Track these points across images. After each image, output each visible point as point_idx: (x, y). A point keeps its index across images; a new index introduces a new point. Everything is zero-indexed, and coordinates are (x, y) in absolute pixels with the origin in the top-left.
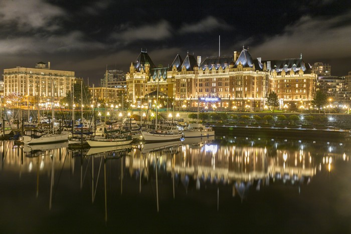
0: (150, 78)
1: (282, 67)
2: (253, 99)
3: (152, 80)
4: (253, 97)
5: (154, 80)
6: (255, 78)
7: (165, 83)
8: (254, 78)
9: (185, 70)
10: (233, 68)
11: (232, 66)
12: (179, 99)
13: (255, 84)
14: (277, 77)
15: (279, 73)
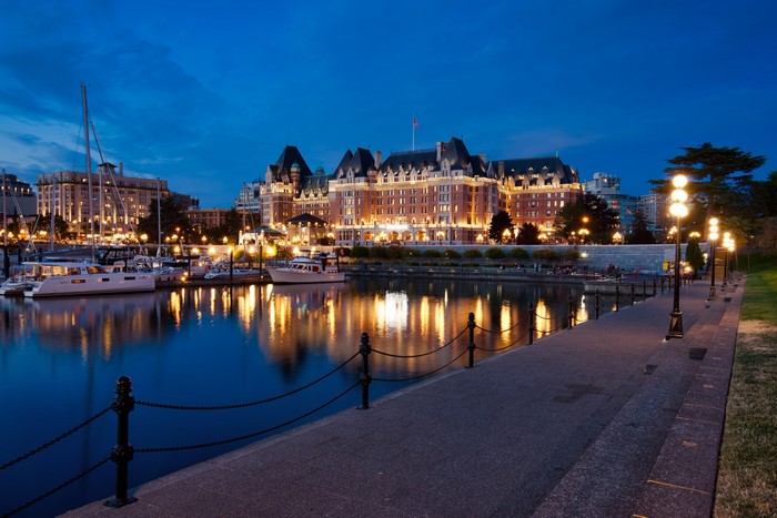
0: (300, 192)
1: (523, 172)
2: (469, 226)
3: (303, 195)
4: (469, 222)
5: (307, 196)
6: (474, 190)
7: (325, 200)
8: (471, 188)
9: (352, 175)
10: (435, 170)
11: (432, 168)
12: (341, 227)
13: (473, 199)
14: (515, 188)
15: (518, 183)
